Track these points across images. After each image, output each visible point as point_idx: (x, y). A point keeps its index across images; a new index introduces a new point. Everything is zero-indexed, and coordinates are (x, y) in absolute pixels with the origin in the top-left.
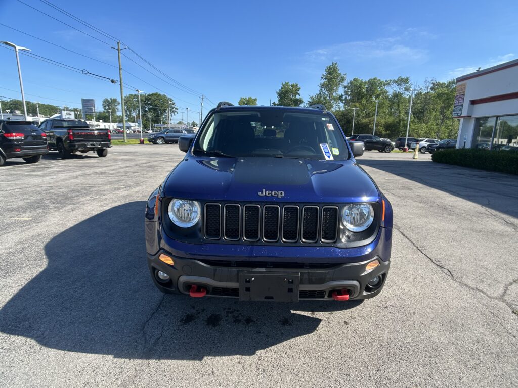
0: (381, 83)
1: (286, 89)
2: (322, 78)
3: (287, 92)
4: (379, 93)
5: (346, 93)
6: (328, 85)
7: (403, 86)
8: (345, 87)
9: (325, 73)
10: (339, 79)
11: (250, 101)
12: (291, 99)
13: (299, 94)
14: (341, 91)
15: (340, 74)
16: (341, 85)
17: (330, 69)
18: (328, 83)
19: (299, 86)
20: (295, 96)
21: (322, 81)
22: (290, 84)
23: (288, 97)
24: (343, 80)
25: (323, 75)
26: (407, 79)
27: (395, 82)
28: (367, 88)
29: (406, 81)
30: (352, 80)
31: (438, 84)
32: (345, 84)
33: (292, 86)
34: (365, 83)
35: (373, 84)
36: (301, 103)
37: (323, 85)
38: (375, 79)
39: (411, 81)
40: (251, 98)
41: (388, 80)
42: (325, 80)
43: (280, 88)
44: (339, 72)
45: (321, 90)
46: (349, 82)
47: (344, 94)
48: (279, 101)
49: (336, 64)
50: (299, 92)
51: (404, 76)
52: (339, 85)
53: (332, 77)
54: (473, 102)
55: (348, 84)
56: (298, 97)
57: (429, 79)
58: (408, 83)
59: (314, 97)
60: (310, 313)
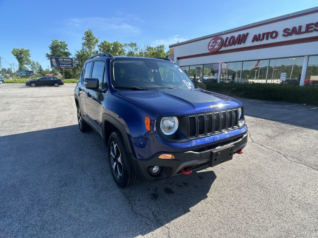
0: (121, 45)
1: (56, 45)
2: (83, 39)
3: (57, 46)
4: (120, 51)
5: (100, 50)
6: (87, 44)
7: (134, 48)
8: (99, 46)
9: (84, 36)
10: (94, 41)
11: (23, 52)
12: (61, 52)
13: (67, 49)
14: (96, 49)
15: (95, 38)
16: (96, 45)
17: (87, 34)
18: (87, 43)
19: (66, 43)
20: (65, 50)
21: (84, 41)
22: (59, 41)
23: (59, 50)
24: (97, 41)
25: (83, 37)
26: (136, 44)
27: (130, 45)
28: (113, 47)
29: (135, 45)
30: (103, 42)
31: (150, 48)
32: (99, 44)
33: (61, 43)
34: (112, 44)
35: (116, 45)
36: (70, 55)
37: (84, 44)
38: (117, 42)
39: (138, 45)
40: (23, 49)
41: (125, 43)
42: (85, 40)
43: (51, 44)
44: (94, 36)
45: (83, 47)
46: (101, 43)
47: (98, 50)
48: (52, 52)
49: (91, 30)
50: (66, 47)
51: (134, 42)
52: (95, 44)
53: (89, 39)
54: (178, 58)
55: (101, 44)
56: (66, 51)
57: (146, 45)
58: (136, 46)
59: (79, 51)
60: (205, 170)
